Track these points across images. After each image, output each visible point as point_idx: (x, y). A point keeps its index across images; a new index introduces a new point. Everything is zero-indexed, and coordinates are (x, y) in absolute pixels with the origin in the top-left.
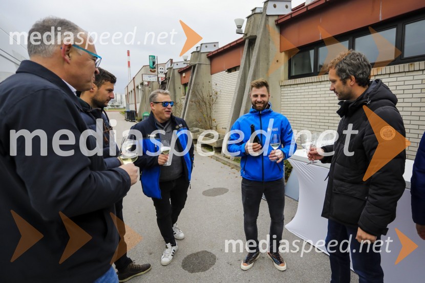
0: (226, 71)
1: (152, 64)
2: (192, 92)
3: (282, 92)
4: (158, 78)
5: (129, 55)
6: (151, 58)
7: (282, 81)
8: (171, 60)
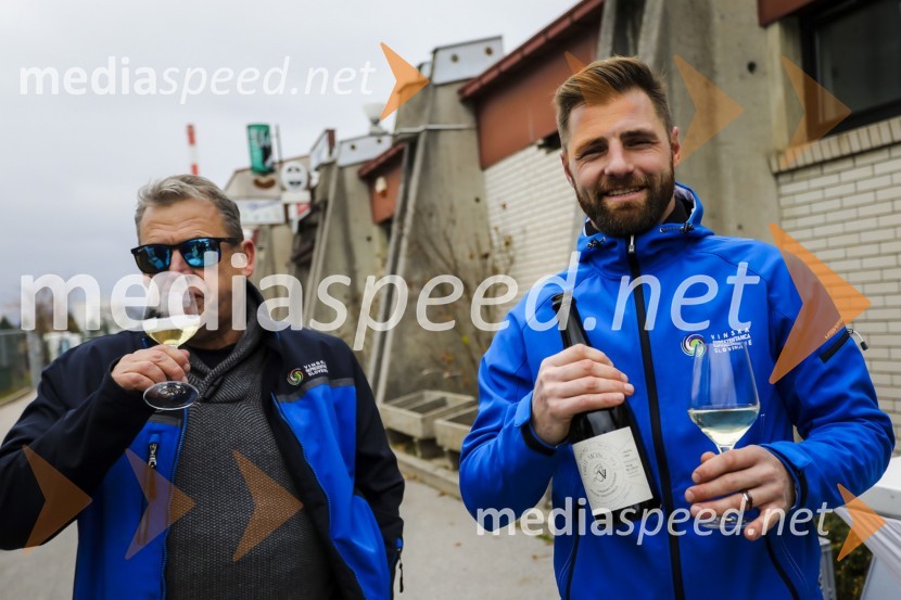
0: (540, 147)
1: (258, 155)
2: (410, 245)
3: (784, 201)
4: (286, 207)
5: (192, 139)
6: (254, 132)
7: (779, 153)
8: (331, 134)
